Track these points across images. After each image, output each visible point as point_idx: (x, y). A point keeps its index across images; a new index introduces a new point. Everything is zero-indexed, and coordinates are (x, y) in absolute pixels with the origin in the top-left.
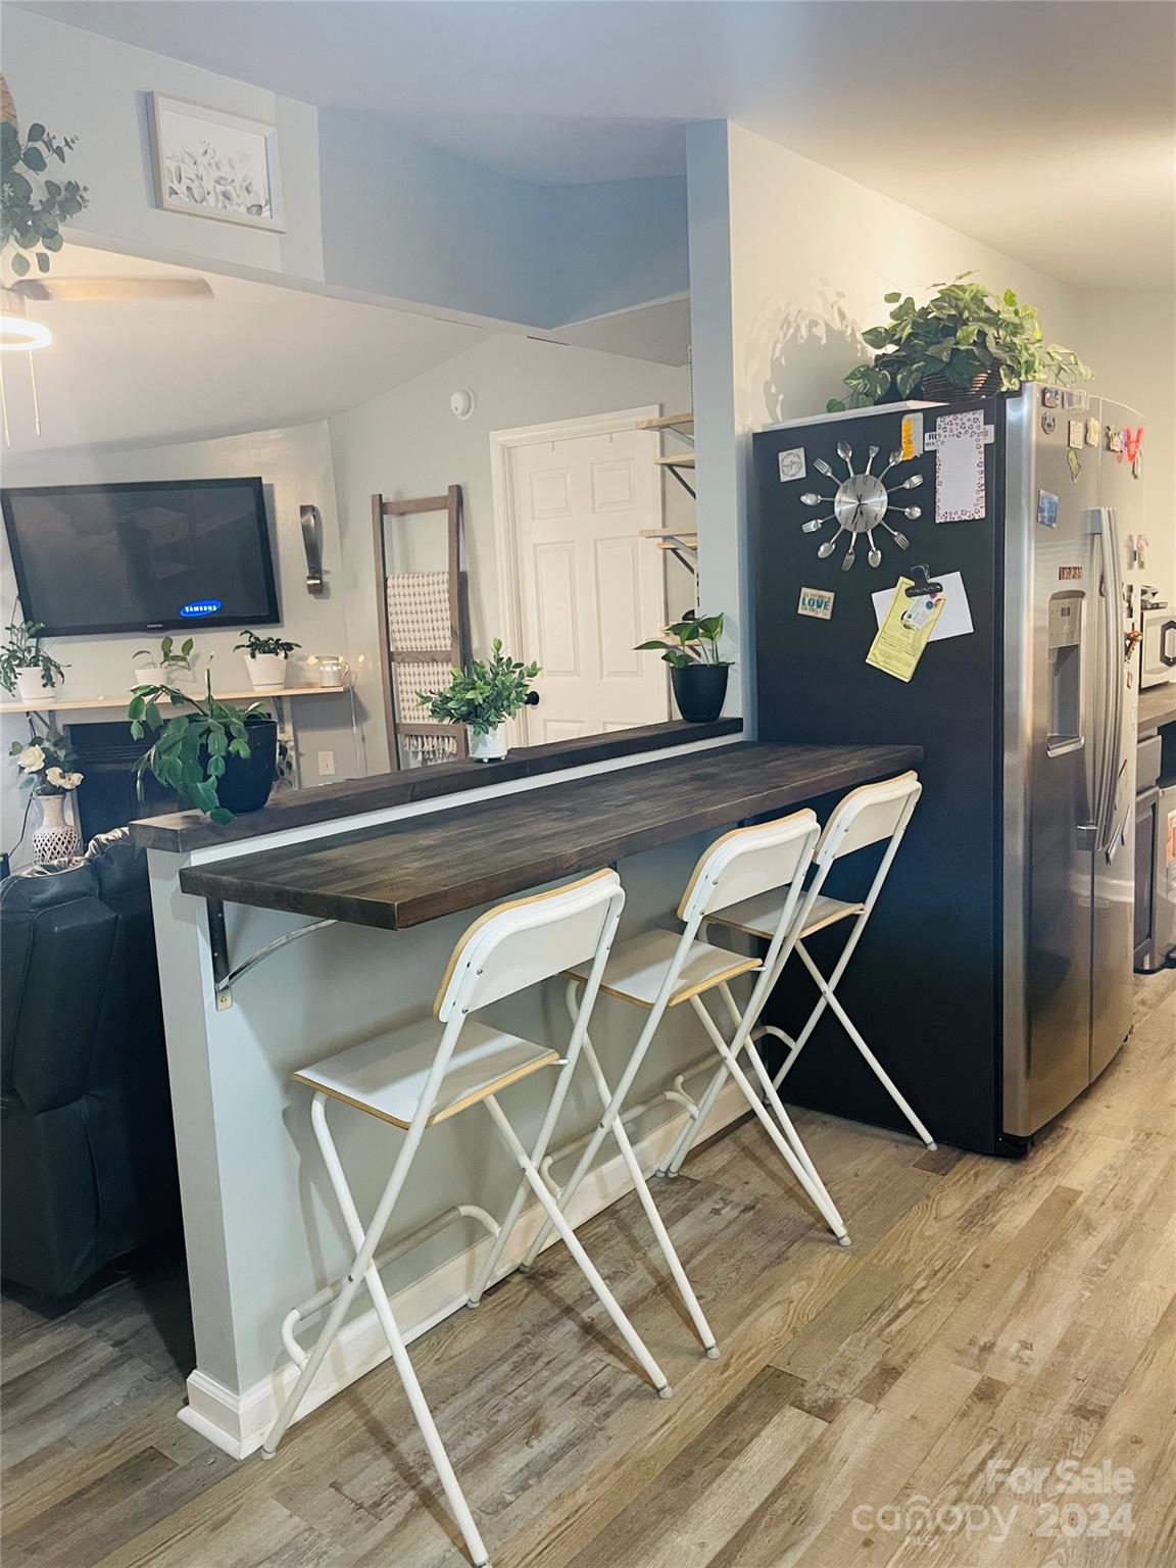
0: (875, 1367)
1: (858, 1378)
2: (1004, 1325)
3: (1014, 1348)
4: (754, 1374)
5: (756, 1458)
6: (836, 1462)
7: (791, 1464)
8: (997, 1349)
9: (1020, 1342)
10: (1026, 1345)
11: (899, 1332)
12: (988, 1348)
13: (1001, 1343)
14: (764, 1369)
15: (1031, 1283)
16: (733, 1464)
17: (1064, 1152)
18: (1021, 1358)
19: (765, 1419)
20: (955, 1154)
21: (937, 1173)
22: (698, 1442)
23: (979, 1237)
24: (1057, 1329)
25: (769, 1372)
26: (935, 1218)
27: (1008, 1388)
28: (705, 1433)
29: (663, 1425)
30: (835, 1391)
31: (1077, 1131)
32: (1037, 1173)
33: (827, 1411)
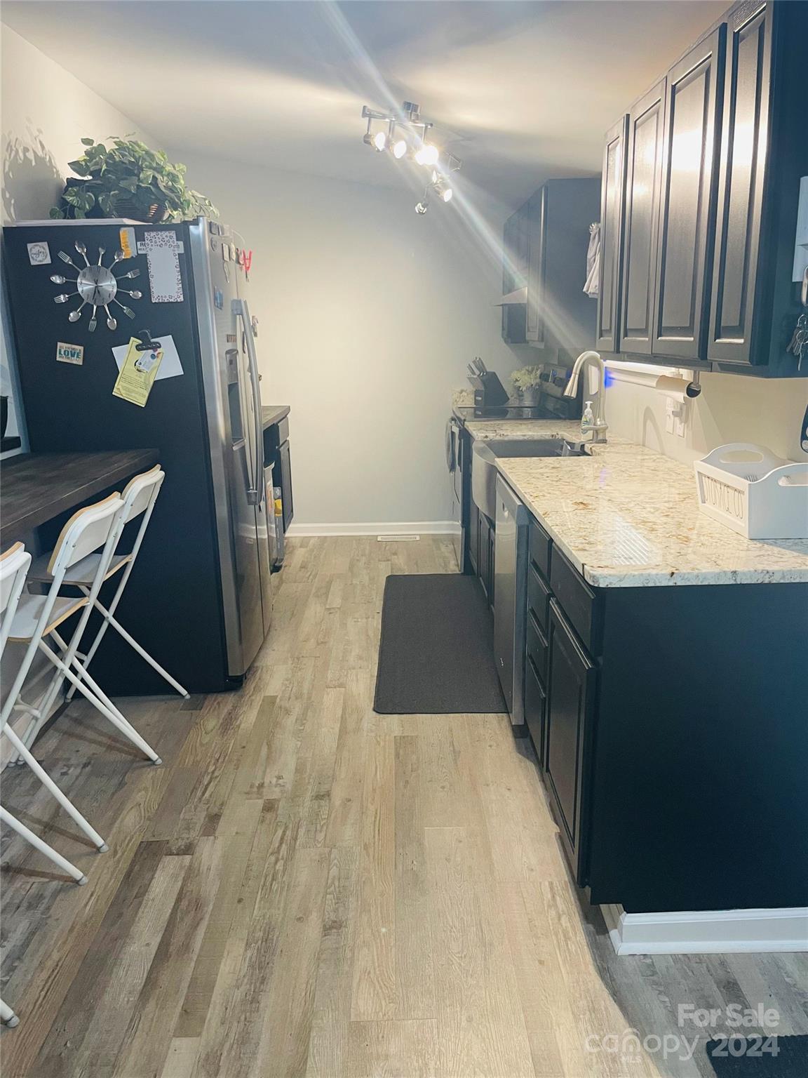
0: (205, 818)
1: (198, 827)
2: (264, 772)
3: (274, 781)
4: (135, 849)
5: (158, 890)
6: (205, 872)
7: (180, 884)
8: (265, 785)
9: (276, 777)
10: (279, 778)
11: (211, 796)
12: (261, 786)
13: (267, 781)
14: (140, 845)
15: (269, 746)
16: (145, 898)
17: (260, 679)
18: (280, 784)
19: (153, 869)
20: (202, 696)
21: (196, 710)
22: (117, 897)
23: (233, 734)
24: (292, 765)
25: (143, 845)
26: (206, 733)
27: (279, 800)
28: (120, 891)
29: (90, 899)
30: (188, 839)
31: (263, 667)
32: (251, 693)
33: (188, 849)
